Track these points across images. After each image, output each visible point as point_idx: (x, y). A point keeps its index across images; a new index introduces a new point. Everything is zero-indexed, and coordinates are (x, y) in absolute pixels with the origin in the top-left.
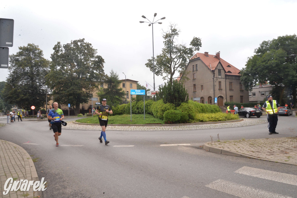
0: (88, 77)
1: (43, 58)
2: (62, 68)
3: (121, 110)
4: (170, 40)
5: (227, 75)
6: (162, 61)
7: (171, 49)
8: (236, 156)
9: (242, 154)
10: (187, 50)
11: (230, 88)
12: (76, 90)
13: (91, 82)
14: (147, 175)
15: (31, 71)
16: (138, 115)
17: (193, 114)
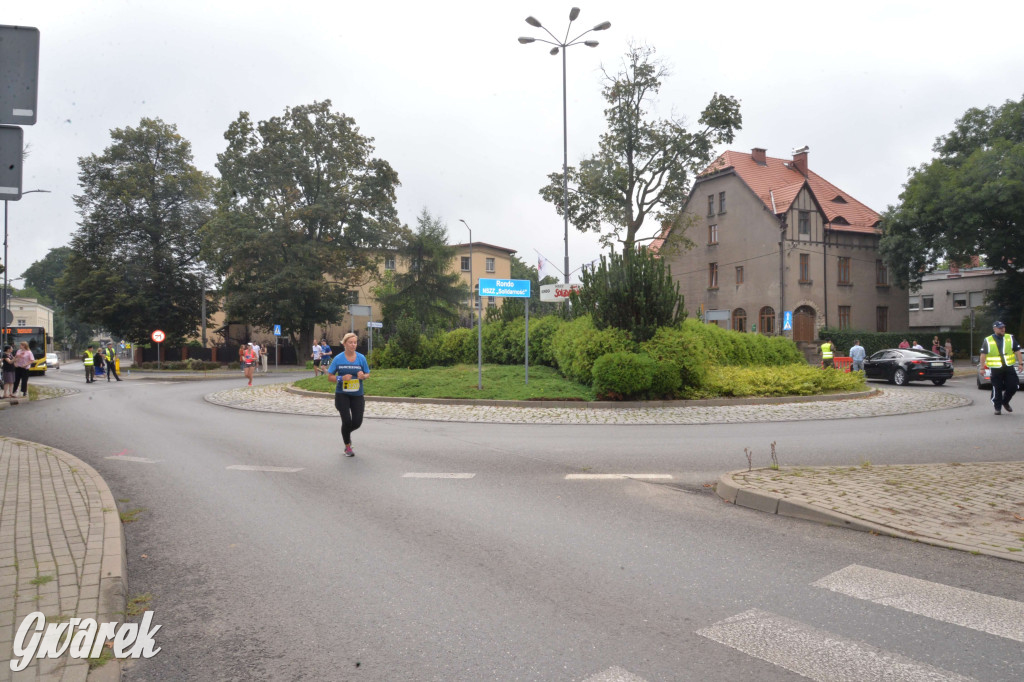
0: (342, 233)
1: (191, 168)
2: (256, 202)
3: (449, 349)
4: (628, 104)
5: (832, 232)
6: (597, 180)
7: (630, 136)
8: (829, 526)
9: (849, 519)
10: (687, 142)
11: (842, 279)
12: (301, 279)
13: (353, 252)
14: (498, 584)
15: (154, 210)
16: (508, 367)
17: (698, 370)
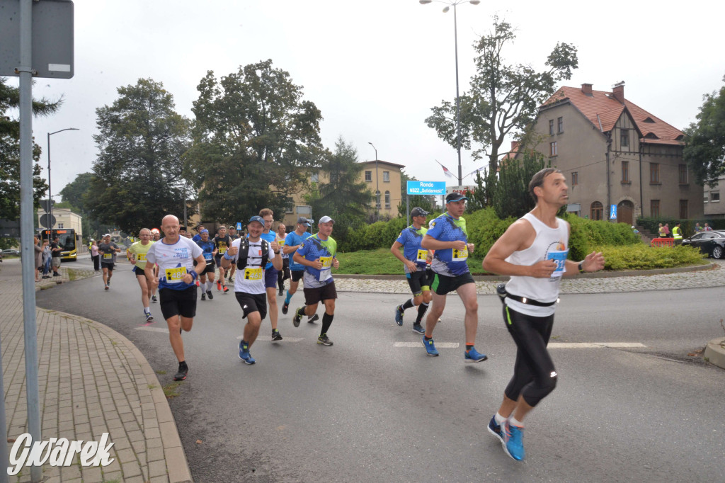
0: (282, 156)
1: (174, 113)
2: (220, 135)
3: (371, 237)
4: (492, 55)
5: (646, 144)
7: (493, 76)
10: (536, 80)
11: (653, 180)
12: (255, 190)
13: (290, 169)
15: (149, 143)
